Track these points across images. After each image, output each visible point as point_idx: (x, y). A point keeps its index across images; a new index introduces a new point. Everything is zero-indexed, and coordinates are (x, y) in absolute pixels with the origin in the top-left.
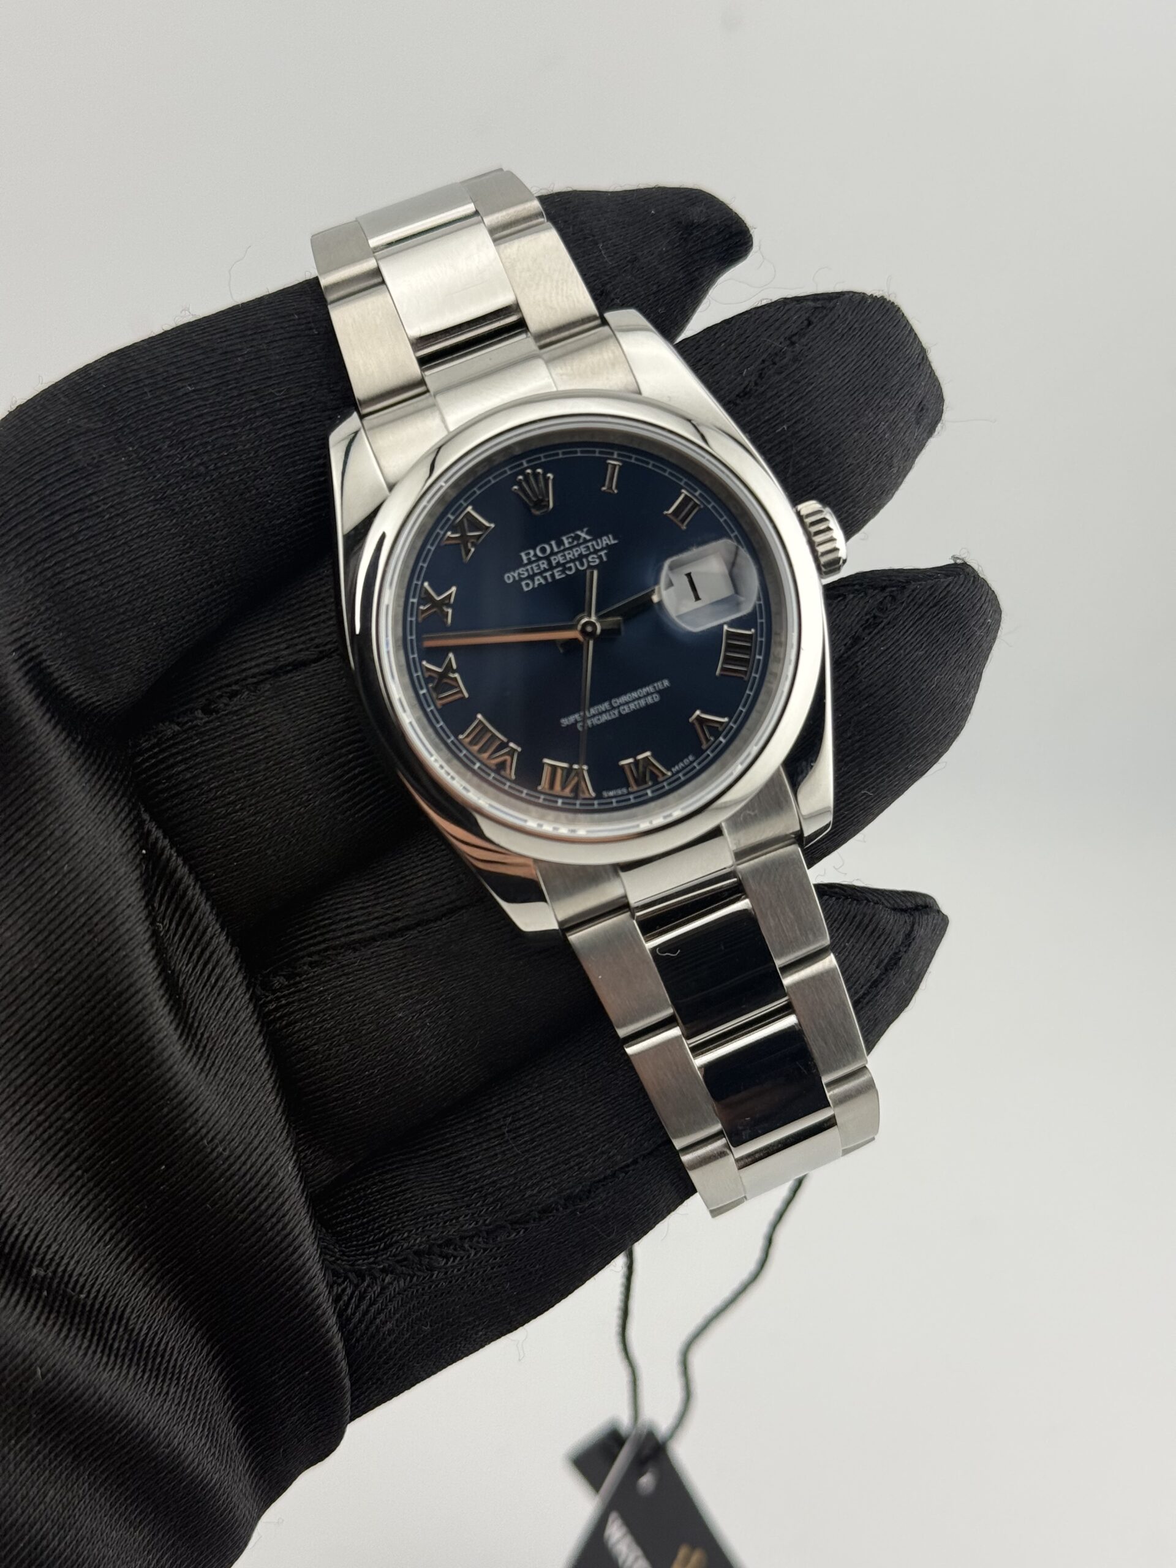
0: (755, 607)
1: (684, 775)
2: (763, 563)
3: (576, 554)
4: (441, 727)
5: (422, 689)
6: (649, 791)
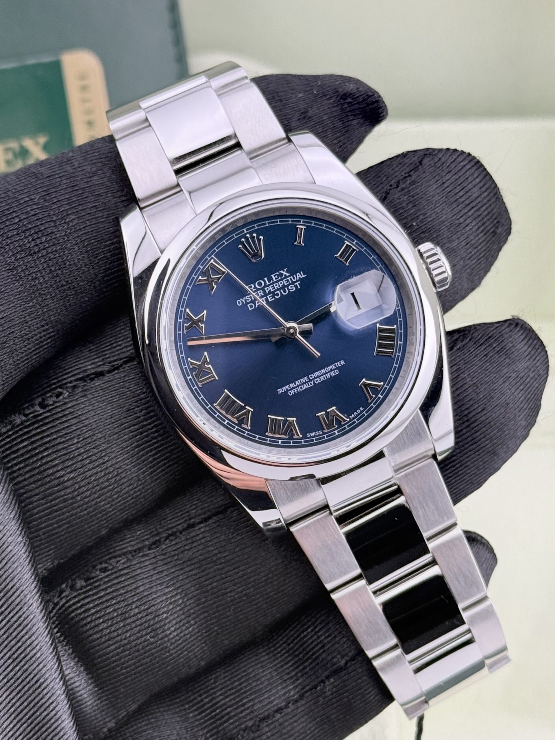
0: (395, 311)
1: (357, 420)
2: (398, 283)
3: (281, 285)
4: (202, 399)
5: (189, 376)
6: (336, 431)
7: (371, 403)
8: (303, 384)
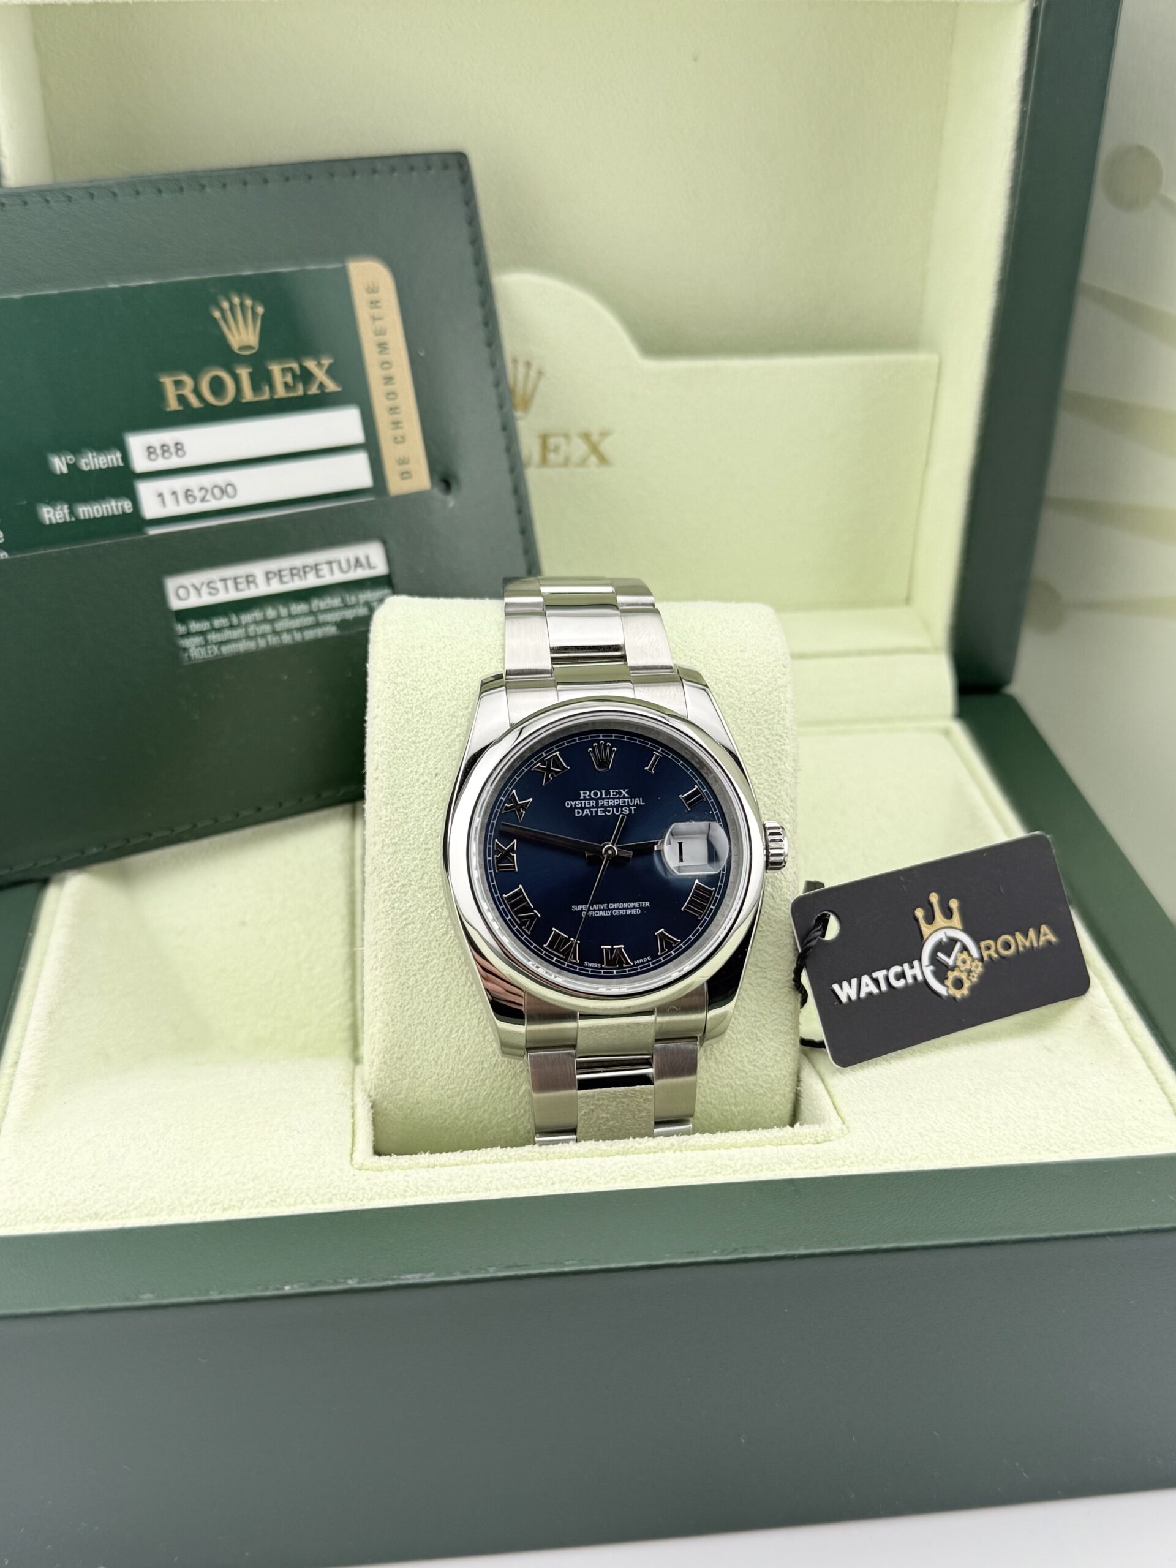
0: (720, 873)
1: (641, 968)
3: (616, 803)
4: (494, 885)
5: (489, 857)
6: (615, 971)
7: (661, 956)
8: (599, 910)
